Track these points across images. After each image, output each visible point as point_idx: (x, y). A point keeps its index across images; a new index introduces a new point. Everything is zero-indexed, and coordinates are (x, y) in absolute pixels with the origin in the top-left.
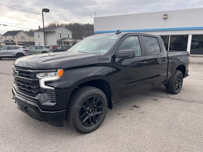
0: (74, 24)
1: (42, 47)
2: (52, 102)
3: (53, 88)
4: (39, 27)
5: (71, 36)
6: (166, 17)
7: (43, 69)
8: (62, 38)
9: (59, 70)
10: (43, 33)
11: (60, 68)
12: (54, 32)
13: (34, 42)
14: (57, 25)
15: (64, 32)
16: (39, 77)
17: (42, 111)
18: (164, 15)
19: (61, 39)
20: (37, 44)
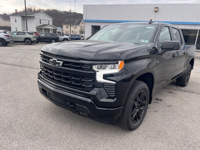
0: (52, 10)
1: (24, 33)
2: (109, 98)
3: (115, 83)
4: (16, 10)
5: (51, 23)
6: (156, 10)
7: (105, 61)
8: (42, 24)
9: (120, 62)
10: (20, 18)
11: (120, 60)
12: (33, 17)
13: (10, 27)
14: (33, 9)
15: (43, 18)
16: (96, 70)
17: (98, 108)
18: (156, 8)
19: (40, 25)
20: (13, 30)
